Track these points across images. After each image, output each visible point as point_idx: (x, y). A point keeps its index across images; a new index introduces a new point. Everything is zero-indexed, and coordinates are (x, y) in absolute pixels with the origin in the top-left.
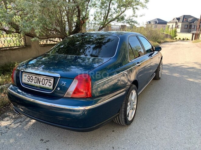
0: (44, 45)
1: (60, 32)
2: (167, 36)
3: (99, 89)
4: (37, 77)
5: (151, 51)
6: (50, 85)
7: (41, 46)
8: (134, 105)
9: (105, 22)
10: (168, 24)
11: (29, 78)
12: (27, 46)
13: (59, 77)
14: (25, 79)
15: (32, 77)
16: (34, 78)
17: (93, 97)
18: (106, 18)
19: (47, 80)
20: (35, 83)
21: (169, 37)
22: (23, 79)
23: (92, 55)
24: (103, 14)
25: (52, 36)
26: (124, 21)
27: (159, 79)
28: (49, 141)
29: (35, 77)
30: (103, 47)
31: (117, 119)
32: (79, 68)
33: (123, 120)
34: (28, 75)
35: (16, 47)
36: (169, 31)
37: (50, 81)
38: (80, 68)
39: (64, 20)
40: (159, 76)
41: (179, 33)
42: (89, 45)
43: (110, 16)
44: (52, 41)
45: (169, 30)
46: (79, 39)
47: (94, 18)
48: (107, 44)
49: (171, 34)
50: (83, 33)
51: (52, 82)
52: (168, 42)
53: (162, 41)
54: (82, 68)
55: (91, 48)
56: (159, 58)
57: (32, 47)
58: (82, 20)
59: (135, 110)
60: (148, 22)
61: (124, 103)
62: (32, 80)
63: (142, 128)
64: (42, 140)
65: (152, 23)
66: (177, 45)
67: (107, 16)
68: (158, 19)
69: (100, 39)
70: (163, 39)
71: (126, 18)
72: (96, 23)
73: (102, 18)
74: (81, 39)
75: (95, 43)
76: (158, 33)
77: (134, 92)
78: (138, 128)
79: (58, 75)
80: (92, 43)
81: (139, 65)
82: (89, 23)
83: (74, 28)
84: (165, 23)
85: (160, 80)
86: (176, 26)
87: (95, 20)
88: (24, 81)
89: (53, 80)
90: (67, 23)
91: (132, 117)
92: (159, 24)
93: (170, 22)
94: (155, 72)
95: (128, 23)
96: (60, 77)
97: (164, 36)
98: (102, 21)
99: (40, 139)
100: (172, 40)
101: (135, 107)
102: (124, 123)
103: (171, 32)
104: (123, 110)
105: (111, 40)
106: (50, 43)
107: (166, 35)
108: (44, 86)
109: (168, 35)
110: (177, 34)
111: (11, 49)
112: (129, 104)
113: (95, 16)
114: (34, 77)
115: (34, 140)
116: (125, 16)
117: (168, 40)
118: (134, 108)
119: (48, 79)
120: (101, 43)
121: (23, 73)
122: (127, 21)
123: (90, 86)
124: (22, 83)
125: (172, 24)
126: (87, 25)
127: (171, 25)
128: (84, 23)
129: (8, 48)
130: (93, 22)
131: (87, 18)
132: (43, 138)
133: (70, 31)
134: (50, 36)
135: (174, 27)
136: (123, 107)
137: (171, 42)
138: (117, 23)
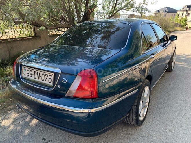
0: (53, 35)
1: (68, 22)
2: (177, 25)
3: (107, 86)
4: (37, 72)
5: (165, 41)
6: (50, 81)
7: (50, 36)
8: (146, 102)
9: (114, 11)
10: (178, 13)
11: (28, 73)
12: (37, 36)
13: (59, 73)
14: (24, 73)
15: (31, 72)
16: (33, 73)
17: (99, 97)
18: (114, 6)
19: (47, 76)
20: (34, 78)
21: (178, 26)
22: (23, 74)
23: (99, 46)
24: (111, 3)
25: (60, 26)
26: (134, 9)
27: (172, 70)
28: (51, 140)
29: (35, 72)
30: (112, 37)
31: (127, 120)
32: (85, 61)
33: (134, 120)
34: (27, 69)
35: (26, 37)
36: (179, 20)
37: (50, 77)
38: (87, 62)
39: (72, 10)
40: (172, 68)
41: (189, 21)
42: (97, 35)
43: (119, 4)
44: (61, 31)
45: (179, 18)
46: (86, 28)
47: (103, 7)
48: (116, 33)
49: (181, 23)
50: (91, 22)
51: (52, 78)
52: (178, 31)
53: (172, 30)
54: (89, 61)
55: (99, 38)
56: (173, 48)
57: (41, 38)
58: (90, 8)
59: (147, 108)
60: (157, 11)
61: (136, 101)
62: (31, 74)
63: (155, 129)
64: (44, 139)
65: (161, 12)
66: (188, 34)
67: (116, 5)
68: (168, 8)
69: (108, 27)
70: (173, 28)
71: (135, 5)
72: (104, 12)
73: (111, 7)
74: (88, 28)
75: (103, 33)
76: (168, 21)
77: (147, 89)
78: (150, 130)
79: (58, 70)
80: (99, 33)
81: (153, 57)
82: (97, 12)
83: (82, 18)
84: (175, 11)
85: (173, 72)
86: (187, 14)
87: (104, 9)
88: (23, 75)
89: (53, 76)
90: (75, 13)
91: (144, 116)
92: (168, 12)
93: (180, 10)
94: (168, 64)
95: (138, 11)
96: (61, 73)
97: (173, 24)
98: (110, 10)
99: (42, 138)
100: (182, 29)
101: (147, 104)
102: (135, 124)
103: (182, 21)
104: (134, 109)
105: (120, 29)
106: (59, 33)
107: (176, 23)
108: (44, 82)
109: (177, 23)
110: (187, 22)
111: (21, 40)
112: (141, 102)
113: (103, 5)
114: (33, 71)
115: (36, 139)
116: (135, 3)
117: (178, 28)
118: (146, 106)
119: (48, 74)
120: (110, 32)
121: (23, 66)
122: (137, 8)
123: (96, 83)
124: (22, 78)
125: (183, 12)
126: (95, 15)
127: (181, 13)
128: (92, 11)
129: (18, 39)
130: (101, 12)
131: (96, 7)
132: (46, 137)
133: (78, 21)
134: (58, 26)
135: (184, 15)
136: (135, 106)
137: (181, 31)
138: (126, 12)
